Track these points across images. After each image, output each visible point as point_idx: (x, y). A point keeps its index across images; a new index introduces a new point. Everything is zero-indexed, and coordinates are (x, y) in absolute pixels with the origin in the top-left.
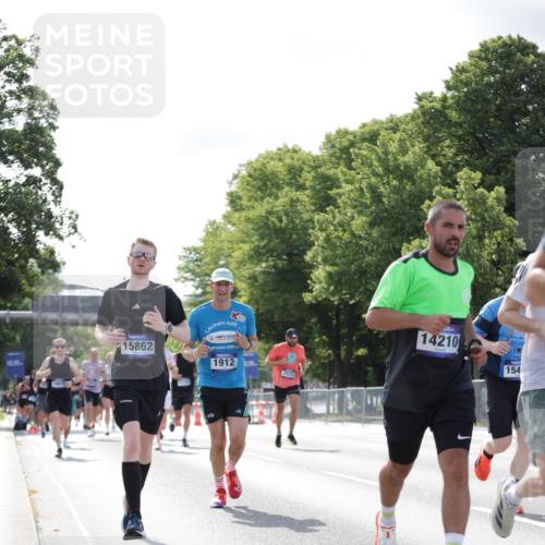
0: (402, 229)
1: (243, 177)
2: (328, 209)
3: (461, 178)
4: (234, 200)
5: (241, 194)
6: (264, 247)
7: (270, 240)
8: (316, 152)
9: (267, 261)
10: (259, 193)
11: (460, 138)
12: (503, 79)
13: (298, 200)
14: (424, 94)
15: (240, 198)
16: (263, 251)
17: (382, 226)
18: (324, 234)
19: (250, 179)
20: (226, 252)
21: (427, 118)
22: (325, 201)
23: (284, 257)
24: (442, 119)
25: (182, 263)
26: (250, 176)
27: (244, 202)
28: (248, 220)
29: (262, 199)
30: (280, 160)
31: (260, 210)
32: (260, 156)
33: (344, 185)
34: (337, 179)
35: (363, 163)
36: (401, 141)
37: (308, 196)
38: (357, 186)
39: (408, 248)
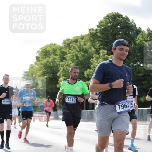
0: (84, 67)
1: (40, 52)
2: (64, 61)
3: (101, 52)
4: (37, 58)
5: (39, 57)
6: (46, 72)
7: (48, 70)
8: (61, 45)
9: (47, 75)
10: (45, 56)
11: (101, 41)
12: (113, 24)
13: (55, 58)
14: (91, 29)
15: (39, 58)
16: (46, 73)
17: (79, 66)
18: (63, 68)
19: (42, 52)
20: (35, 73)
21: (92, 35)
22: (63, 59)
23: (52, 74)
24: (96, 36)
25: (23, 76)
26: (42, 51)
27: (40, 59)
28: (41, 64)
29: (45, 58)
30: (51, 47)
31: (45, 61)
32: (45, 46)
33: (68, 54)
34: (66, 53)
35: (74, 48)
36: (84, 42)
37: (58, 57)
38: (72, 54)
39: (86, 72)
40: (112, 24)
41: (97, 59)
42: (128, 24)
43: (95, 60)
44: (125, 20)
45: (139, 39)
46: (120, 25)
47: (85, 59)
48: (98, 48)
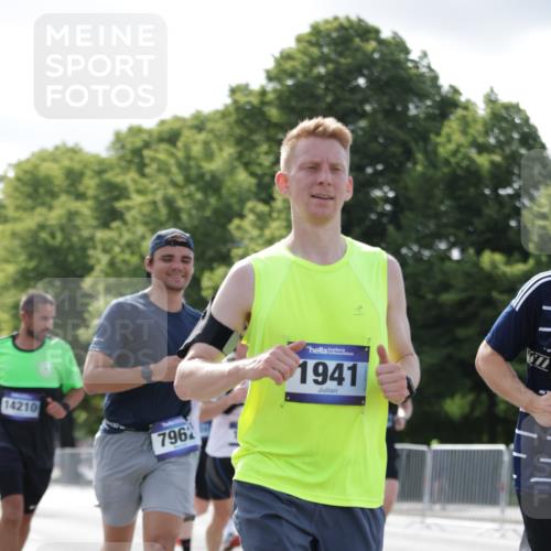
2: (113, 225)
5: (6, 202)
6: (34, 269)
7: (40, 262)
8: (103, 154)
10: (29, 202)
12: (336, 70)
13: (77, 213)
14: (239, 86)
15: (4, 207)
16: (32, 274)
18: (107, 257)
19: (18, 184)
21: (241, 116)
22: (109, 215)
24: (260, 118)
26: (18, 179)
27: (10, 212)
28: (14, 235)
29: (33, 208)
30: (56, 161)
31: (29, 222)
32: (33, 154)
33: (134, 196)
34: (126, 189)
35: (159, 170)
36: (206, 144)
37: (90, 208)
38: (150, 197)
39: (210, 279)
40: (331, 66)
41: (259, 223)
42: (402, 72)
43: (254, 225)
44: (392, 54)
45: (449, 141)
46: (366, 72)
47: (208, 219)
48: (265, 174)
